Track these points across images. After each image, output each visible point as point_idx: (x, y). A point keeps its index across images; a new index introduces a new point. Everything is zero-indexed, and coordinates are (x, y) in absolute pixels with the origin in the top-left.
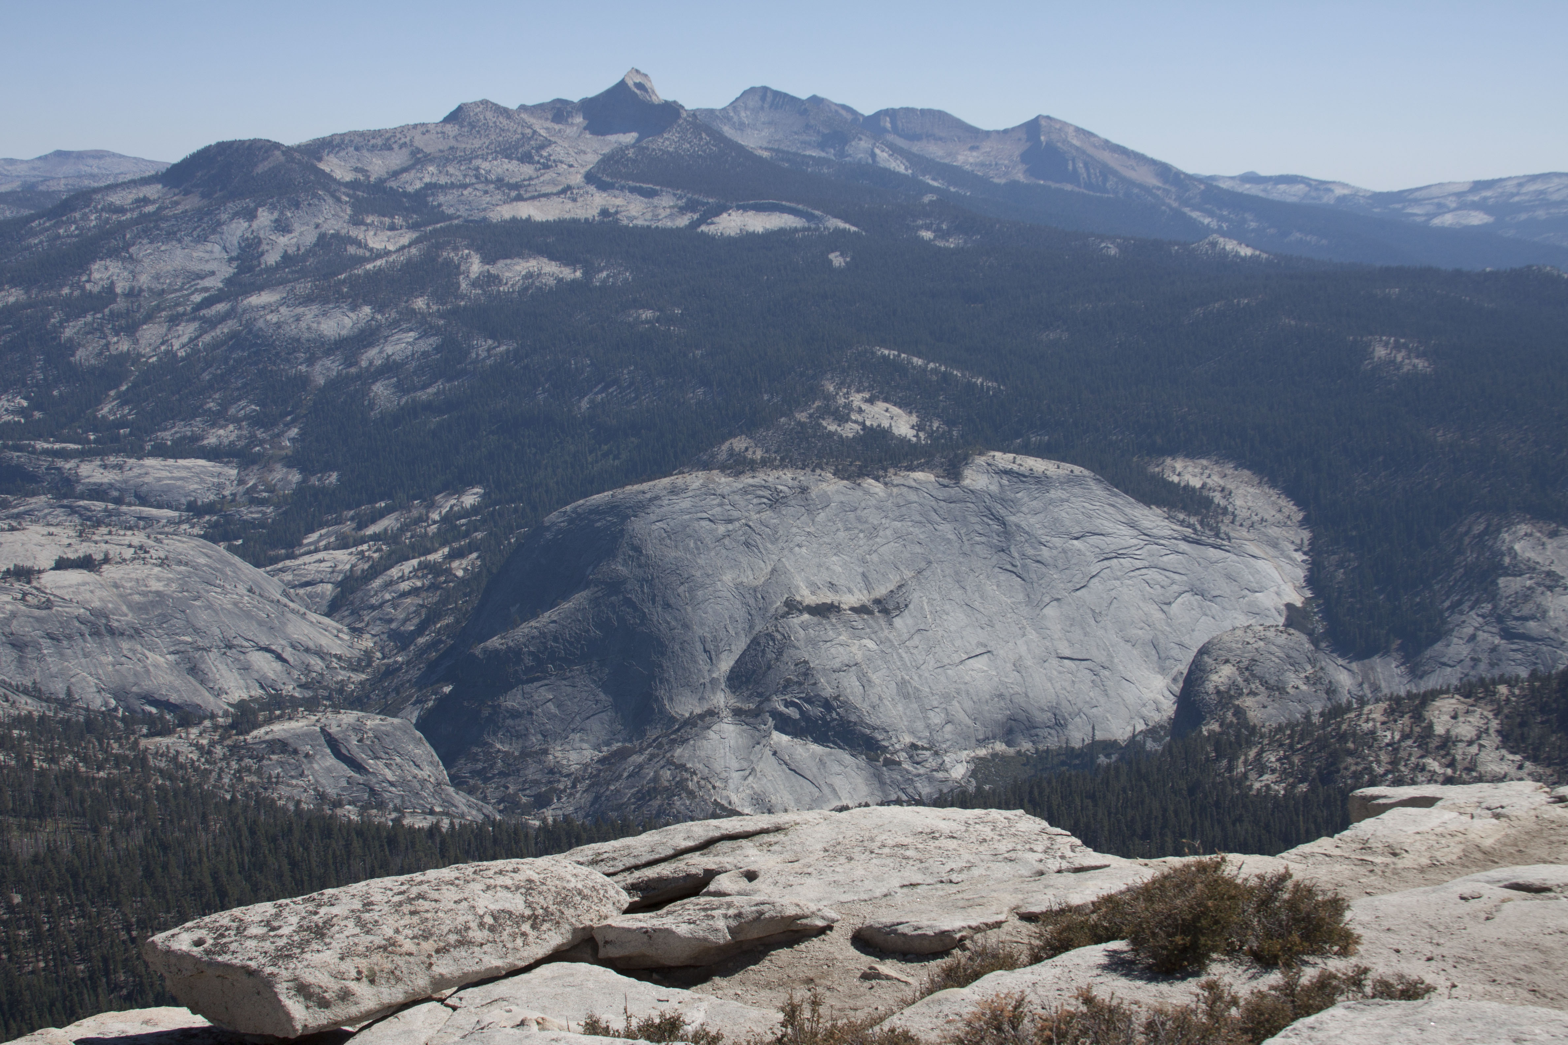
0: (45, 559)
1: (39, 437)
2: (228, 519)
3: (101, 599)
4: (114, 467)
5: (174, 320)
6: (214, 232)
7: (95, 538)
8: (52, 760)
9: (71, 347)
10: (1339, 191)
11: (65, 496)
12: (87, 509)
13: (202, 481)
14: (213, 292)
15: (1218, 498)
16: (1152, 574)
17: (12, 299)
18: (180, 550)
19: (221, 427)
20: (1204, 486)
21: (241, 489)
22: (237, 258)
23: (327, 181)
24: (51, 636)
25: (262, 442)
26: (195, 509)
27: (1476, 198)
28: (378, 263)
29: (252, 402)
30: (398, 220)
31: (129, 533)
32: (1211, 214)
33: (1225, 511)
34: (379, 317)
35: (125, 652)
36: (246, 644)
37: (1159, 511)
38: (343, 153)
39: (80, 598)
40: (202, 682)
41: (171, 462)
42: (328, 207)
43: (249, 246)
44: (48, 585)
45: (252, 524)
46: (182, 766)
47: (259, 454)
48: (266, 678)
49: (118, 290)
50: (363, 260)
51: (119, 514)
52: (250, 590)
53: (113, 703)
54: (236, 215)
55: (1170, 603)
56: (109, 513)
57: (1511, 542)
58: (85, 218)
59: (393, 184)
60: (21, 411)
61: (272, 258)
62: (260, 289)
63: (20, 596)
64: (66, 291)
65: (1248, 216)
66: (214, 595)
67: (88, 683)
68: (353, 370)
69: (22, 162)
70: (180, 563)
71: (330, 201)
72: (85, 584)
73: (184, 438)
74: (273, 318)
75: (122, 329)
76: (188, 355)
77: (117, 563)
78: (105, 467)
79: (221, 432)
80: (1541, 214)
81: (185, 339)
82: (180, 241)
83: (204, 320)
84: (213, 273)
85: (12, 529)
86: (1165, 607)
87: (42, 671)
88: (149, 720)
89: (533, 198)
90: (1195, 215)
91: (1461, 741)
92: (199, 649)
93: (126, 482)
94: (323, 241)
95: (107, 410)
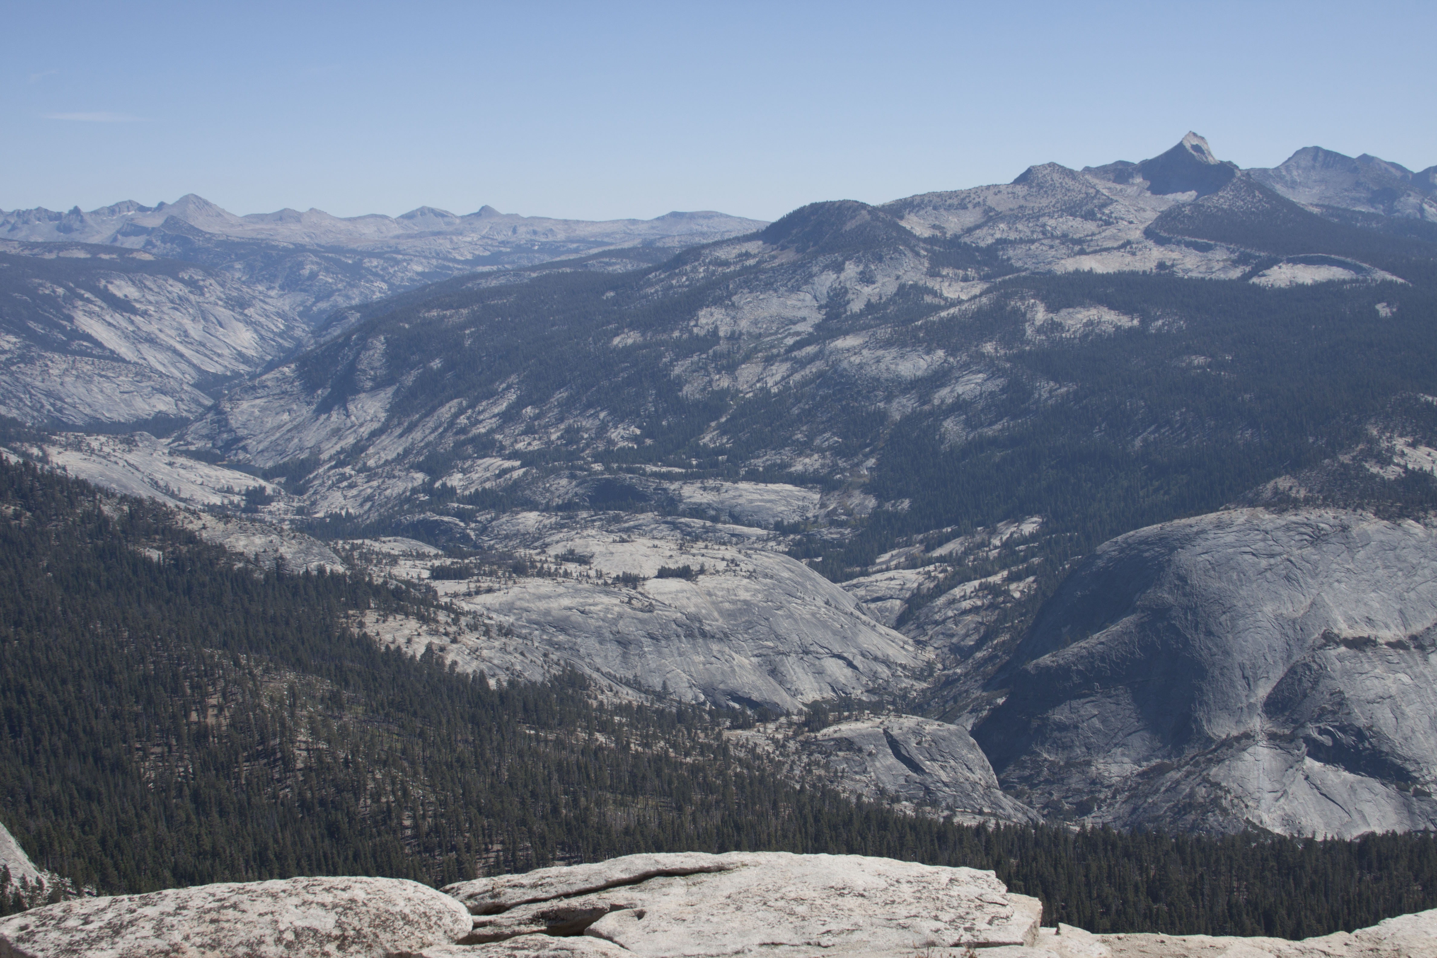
0: (649, 568)
1: (649, 461)
2: (810, 538)
3: (696, 605)
4: (712, 489)
5: (769, 360)
6: (806, 282)
7: (694, 551)
8: (646, 745)
9: (679, 383)
11: (669, 514)
12: (687, 525)
13: (789, 504)
14: (804, 336)
17: (630, 341)
18: (766, 564)
19: (807, 456)
21: (823, 512)
22: (826, 306)
23: (906, 237)
24: (651, 636)
25: (843, 471)
26: (782, 529)
28: (952, 311)
29: (834, 434)
30: (971, 272)
31: (723, 547)
34: (951, 360)
35: (715, 653)
36: (821, 650)
38: (922, 212)
39: (678, 604)
40: (781, 683)
41: (762, 486)
42: (909, 261)
43: (837, 295)
44: (651, 591)
45: (831, 543)
46: (759, 757)
47: (840, 482)
48: (837, 682)
49: (721, 334)
50: (938, 308)
51: (715, 531)
52: (827, 603)
53: (702, 697)
54: (826, 267)
56: (707, 530)
58: (695, 270)
59: (967, 240)
60: (635, 439)
61: (856, 306)
62: (846, 333)
63: (626, 600)
64: (676, 334)
66: (795, 606)
67: (681, 679)
68: (926, 407)
69: (643, 222)
70: (766, 576)
71: (910, 254)
72: (683, 591)
73: (774, 465)
74: (856, 360)
75: (723, 368)
76: (780, 391)
77: (711, 574)
78: (705, 489)
79: (807, 460)
81: (778, 378)
82: (776, 291)
83: (795, 360)
84: (804, 319)
85: (623, 541)
87: (643, 665)
88: (732, 714)
89: (1095, 252)
92: (779, 653)
93: (722, 502)
94: (903, 291)
95: (707, 439)
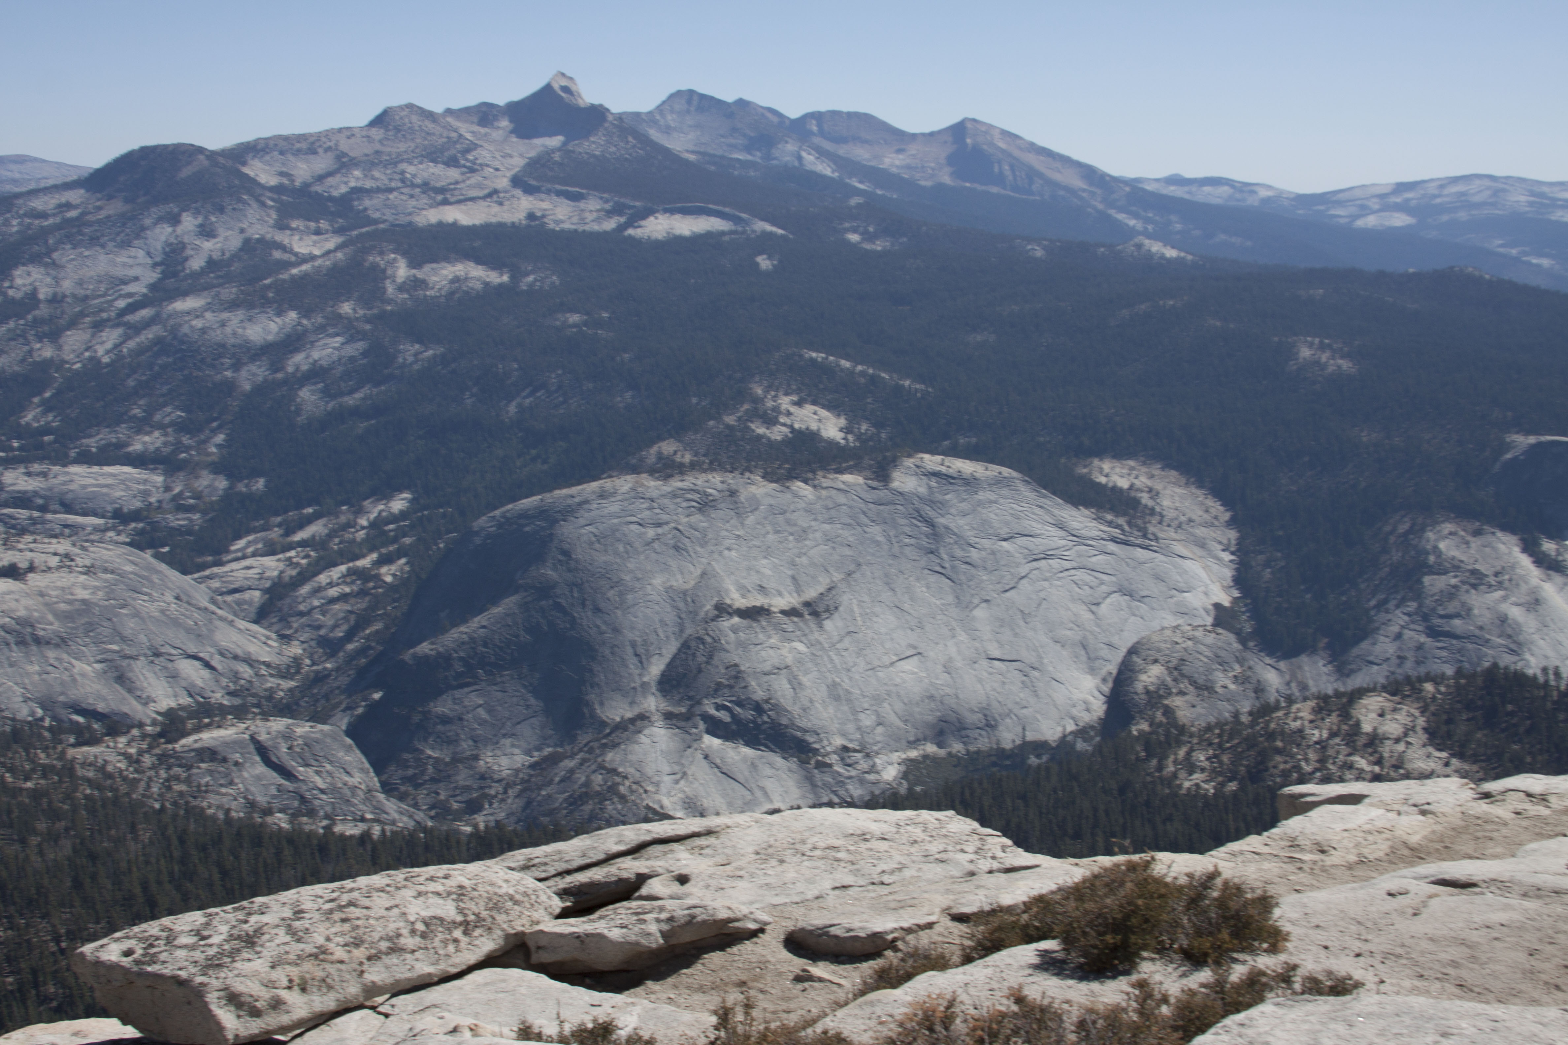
2: (155, 526)
3: (26, 608)
4: (39, 474)
5: (98, 326)
6: (138, 236)
7: (21, 546)
10: (1264, 193)
12: (11, 517)
13: (128, 488)
14: (137, 298)
15: (1145, 499)
16: (1080, 575)
18: (105, 558)
19: (148, 433)
20: (1132, 487)
21: (168, 496)
22: (161, 264)
23: (251, 185)
25: (187, 449)
26: (121, 517)
27: (1399, 200)
28: (305, 267)
29: (177, 408)
30: (324, 225)
31: (54, 541)
32: (1136, 216)
33: (1152, 512)
34: (305, 322)
35: (52, 661)
36: (173, 651)
37: (1086, 512)
38: (267, 158)
40: (130, 691)
41: (96, 469)
42: (253, 212)
43: (173, 251)
45: (179, 531)
46: (110, 776)
47: (185, 461)
48: (194, 685)
49: (41, 296)
50: (288, 265)
51: (44, 522)
52: (178, 598)
53: (40, 712)
54: (160, 220)
55: (1097, 604)
56: (34, 521)
57: (1435, 540)
58: (7, 222)
59: (318, 188)
61: (196, 263)
62: (185, 294)
65: (1173, 218)
66: (141, 603)
67: (14, 692)
68: (280, 376)
70: (106, 570)
71: (255, 205)
72: (10, 592)
73: (110, 444)
74: (198, 323)
75: (45, 335)
76: (112, 361)
77: (42, 571)
78: (29, 474)
79: (147, 438)
80: (1462, 215)
81: (109, 345)
82: (103, 246)
83: (128, 326)
84: (136, 279)
86: (1094, 608)
88: (76, 729)
89: (459, 202)
90: (1121, 217)
91: (1388, 739)
92: (126, 657)
93: (50, 489)
94: (248, 246)
95: (31, 417)
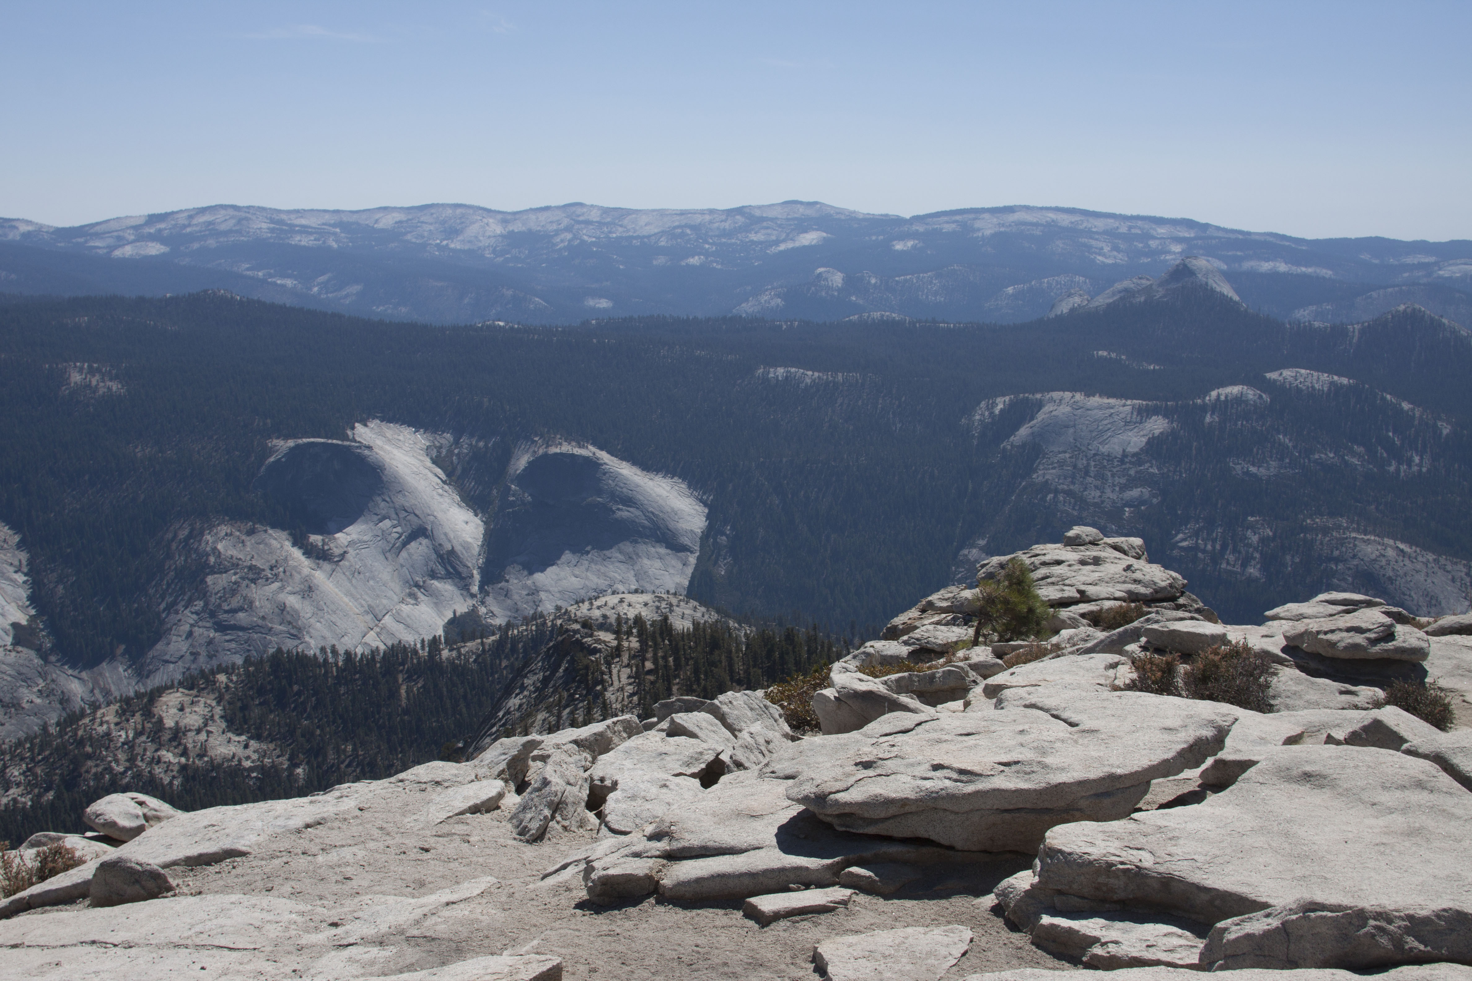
10: (24, 228)
27: (152, 231)
57: (214, 542)
80: (212, 243)
